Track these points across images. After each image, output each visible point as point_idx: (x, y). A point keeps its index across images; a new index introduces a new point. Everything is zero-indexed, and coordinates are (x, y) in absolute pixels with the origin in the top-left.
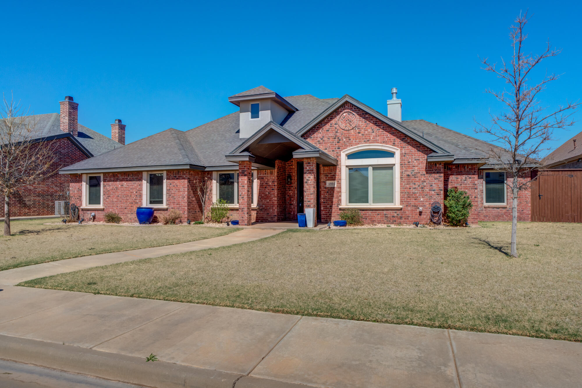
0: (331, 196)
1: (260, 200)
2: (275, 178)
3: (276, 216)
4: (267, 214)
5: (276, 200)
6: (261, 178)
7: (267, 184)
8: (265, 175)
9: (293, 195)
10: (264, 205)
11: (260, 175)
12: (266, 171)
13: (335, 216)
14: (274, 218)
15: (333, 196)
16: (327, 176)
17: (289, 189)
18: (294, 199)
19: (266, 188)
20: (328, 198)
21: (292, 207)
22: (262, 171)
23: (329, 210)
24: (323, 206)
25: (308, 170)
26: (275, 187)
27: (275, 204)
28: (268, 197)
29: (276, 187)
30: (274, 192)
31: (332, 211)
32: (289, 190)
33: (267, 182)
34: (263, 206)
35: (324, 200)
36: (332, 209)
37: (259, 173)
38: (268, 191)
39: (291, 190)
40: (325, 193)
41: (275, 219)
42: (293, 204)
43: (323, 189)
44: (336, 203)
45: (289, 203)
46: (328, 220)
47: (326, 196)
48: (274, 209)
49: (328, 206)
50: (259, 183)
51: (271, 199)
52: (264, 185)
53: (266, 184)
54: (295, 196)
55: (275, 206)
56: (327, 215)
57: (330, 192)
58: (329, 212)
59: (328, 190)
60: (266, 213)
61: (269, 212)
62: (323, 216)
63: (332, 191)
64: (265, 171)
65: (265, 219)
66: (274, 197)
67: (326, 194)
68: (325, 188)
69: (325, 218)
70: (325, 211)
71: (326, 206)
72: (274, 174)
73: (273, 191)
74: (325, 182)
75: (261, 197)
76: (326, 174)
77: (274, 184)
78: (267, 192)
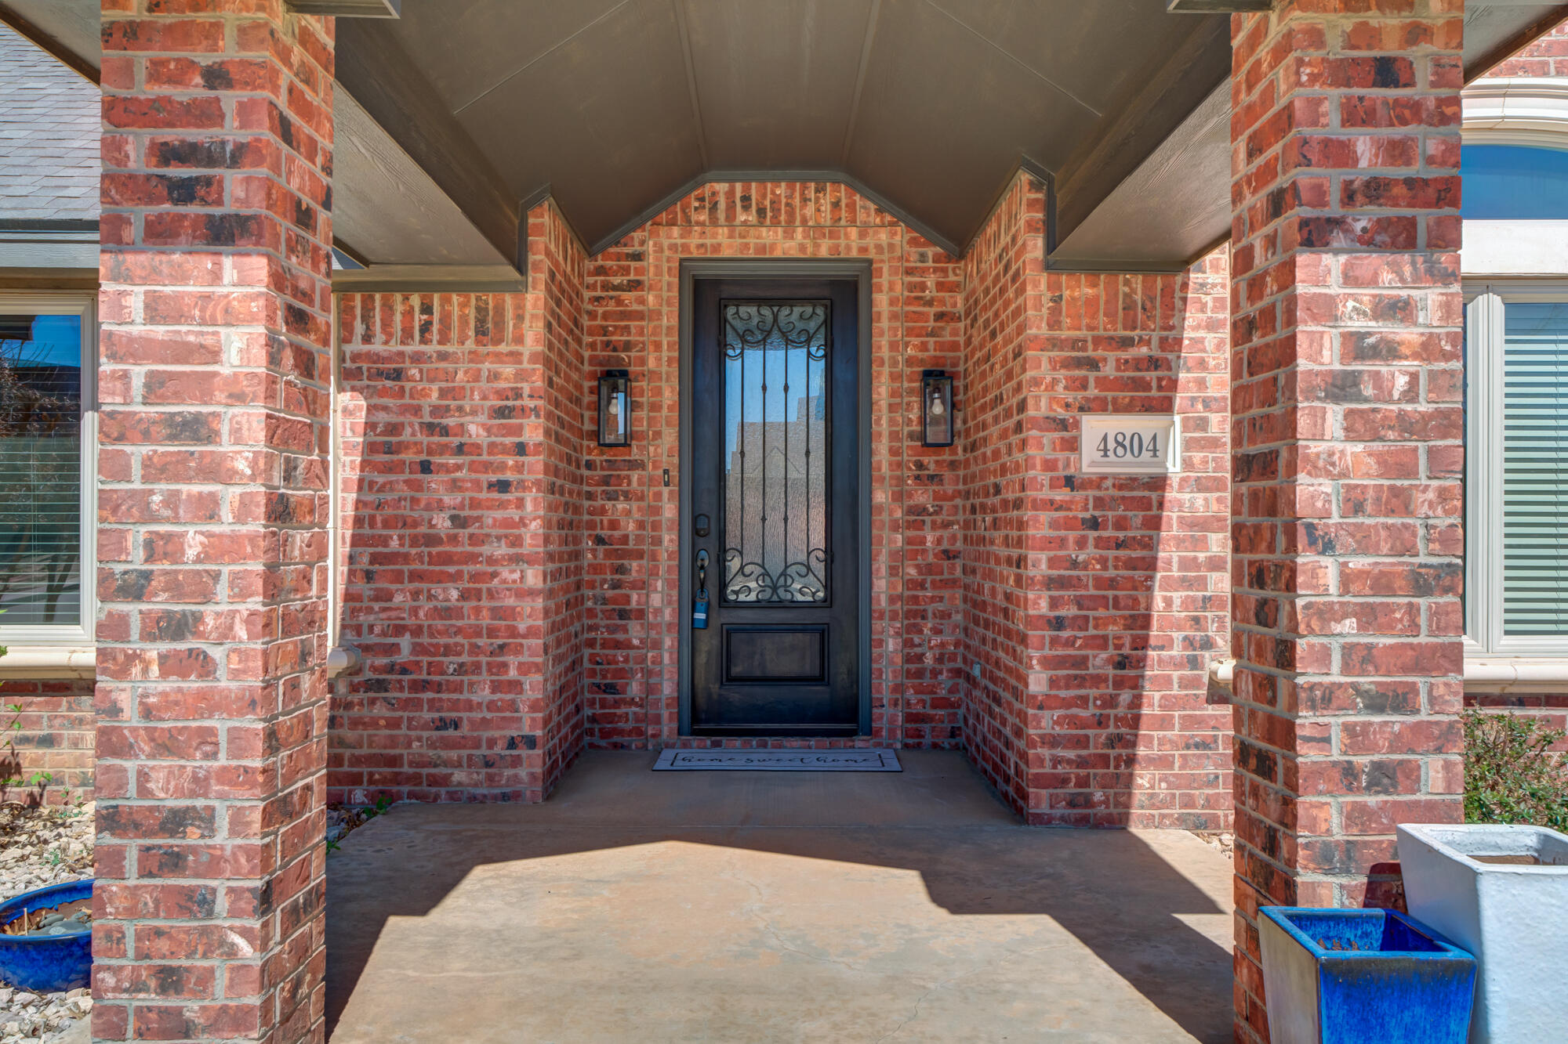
0: (1131, 564)
1: (363, 587)
2: (520, 376)
3: (531, 742)
4: (442, 724)
5: (532, 593)
6: (380, 374)
7: (445, 431)
8: (414, 347)
9: (639, 539)
10: (405, 642)
11: (367, 338)
12: (427, 309)
13: (1165, 762)
14: (516, 762)
15: (1151, 565)
16: (1093, 364)
17: (606, 481)
18: (654, 573)
19: (426, 467)
20: (1100, 583)
21: (635, 632)
22: (388, 308)
23: (1111, 702)
24: (1046, 662)
25: (1375, 190)
26: (519, 468)
27: (522, 627)
28: (447, 559)
29: (536, 462)
30: (514, 514)
31: (1136, 703)
32: (612, 497)
33: (436, 410)
34: (394, 649)
35: (1054, 603)
36: (1136, 684)
37: (359, 328)
38: (447, 500)
39: (627, 496)
40: (1072, 536)
41: (523, 773)
42: (640, 614)
43: (1046, 494)
44: (1178, 636)
45: (605, 601)
46: (1098, 796)
47: (1074, 564)
48: (513, 673)
49: (1099, 661)
50: (361, 418)
51: (475, 577)
52: (406, 435)
53: (430, 428)
54: (658, 541)
55: (518, 650)
56: (1082, 742)
57: (1121, 524)
58: (1101, 722)
59: (1099, 503)
60: (427, 715)
61: (455, 705)
62: (1045, 752)
63: (1137, 517)
64: (415, 300)
65: (416, 779)
66: (516, 559)
67: (1081, 544)
68: (1069, 482)
69: (1064, 781)
70: (1067, 703)
71: (1082, 662)
72: (519, 340)
73: (503, 505)
74: (1063, 425)
75: (375, 559)
76: (1074, 344)
77: (518, 430)
78: (441, 507)
